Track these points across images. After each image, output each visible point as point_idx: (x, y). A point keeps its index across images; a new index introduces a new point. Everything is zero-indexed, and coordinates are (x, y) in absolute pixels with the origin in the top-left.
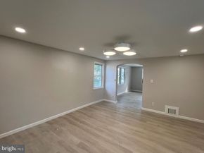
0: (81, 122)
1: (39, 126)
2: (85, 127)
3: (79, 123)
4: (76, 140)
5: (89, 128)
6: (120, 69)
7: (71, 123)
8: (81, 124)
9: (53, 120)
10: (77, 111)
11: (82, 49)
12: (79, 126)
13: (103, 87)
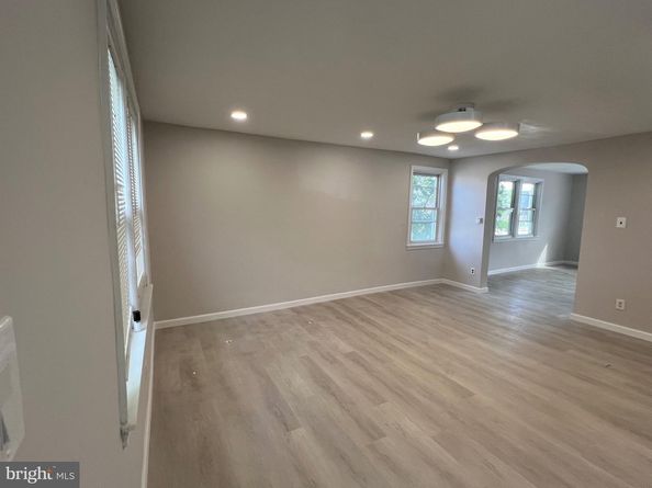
0: (363, 320)
1: (277, 313)
2: (370, 328)
3: (356, 320)
4: (345, 347)
5: (377, 332)
6: (517, 184)
7: (340, 317)
8: (363, 324)
9: (304, 307)
10: (358, 298)
11: (367, 135)
12: (356, 326)
13: (440, 242)
